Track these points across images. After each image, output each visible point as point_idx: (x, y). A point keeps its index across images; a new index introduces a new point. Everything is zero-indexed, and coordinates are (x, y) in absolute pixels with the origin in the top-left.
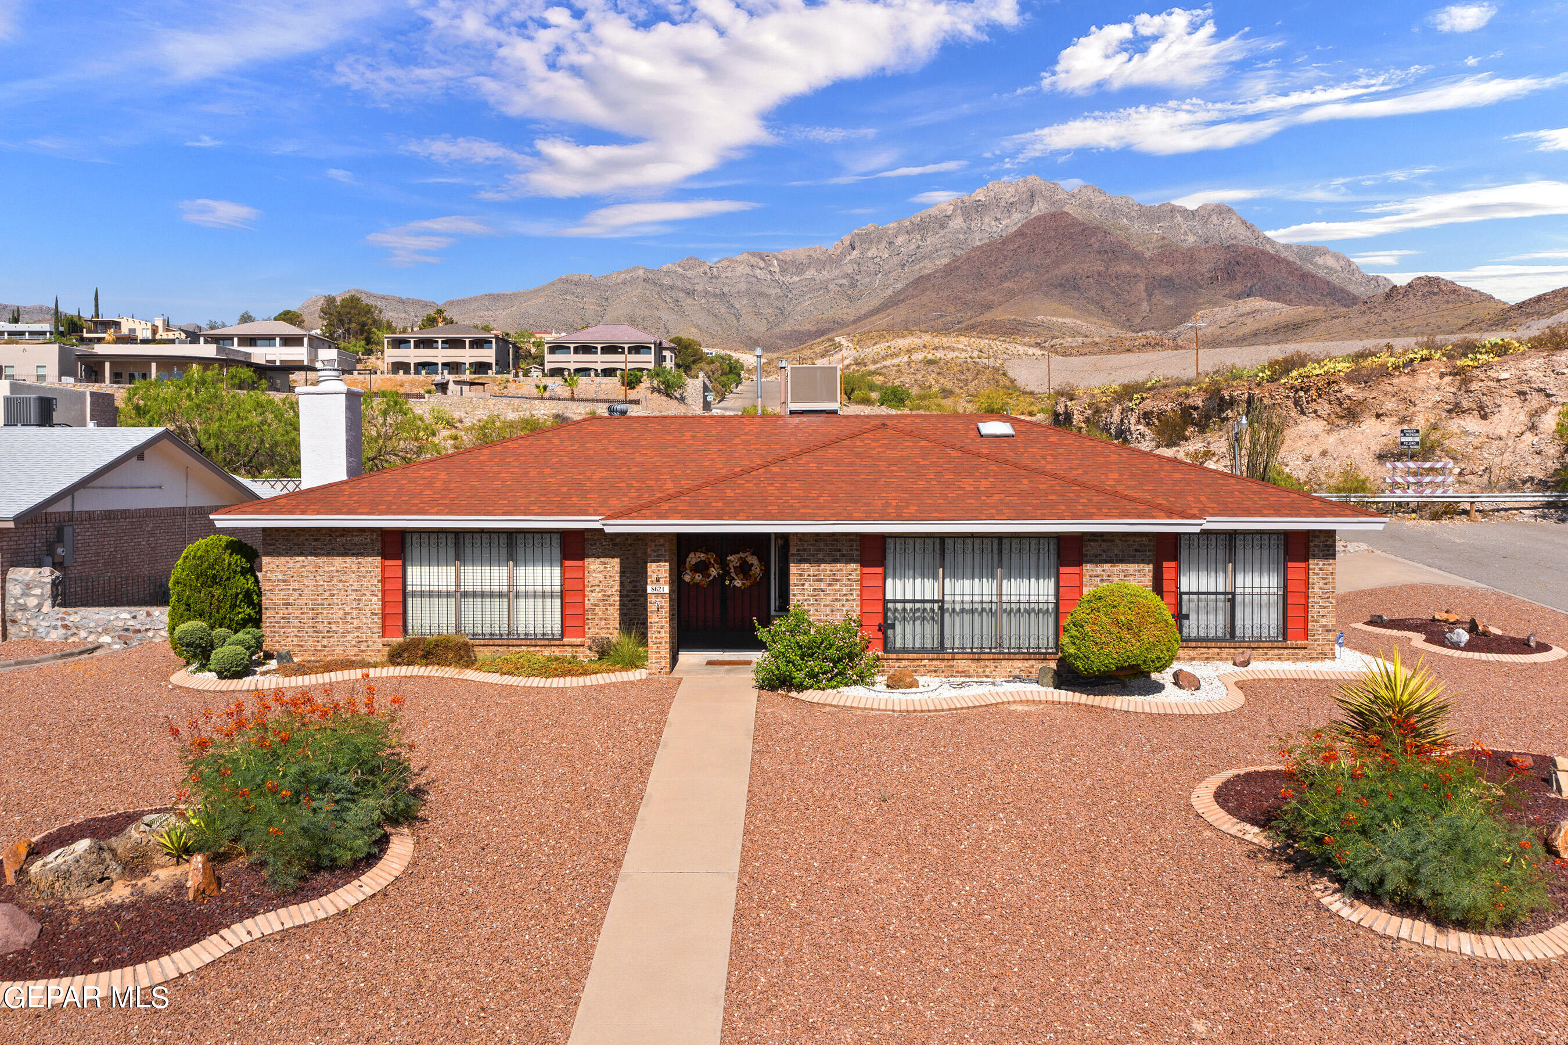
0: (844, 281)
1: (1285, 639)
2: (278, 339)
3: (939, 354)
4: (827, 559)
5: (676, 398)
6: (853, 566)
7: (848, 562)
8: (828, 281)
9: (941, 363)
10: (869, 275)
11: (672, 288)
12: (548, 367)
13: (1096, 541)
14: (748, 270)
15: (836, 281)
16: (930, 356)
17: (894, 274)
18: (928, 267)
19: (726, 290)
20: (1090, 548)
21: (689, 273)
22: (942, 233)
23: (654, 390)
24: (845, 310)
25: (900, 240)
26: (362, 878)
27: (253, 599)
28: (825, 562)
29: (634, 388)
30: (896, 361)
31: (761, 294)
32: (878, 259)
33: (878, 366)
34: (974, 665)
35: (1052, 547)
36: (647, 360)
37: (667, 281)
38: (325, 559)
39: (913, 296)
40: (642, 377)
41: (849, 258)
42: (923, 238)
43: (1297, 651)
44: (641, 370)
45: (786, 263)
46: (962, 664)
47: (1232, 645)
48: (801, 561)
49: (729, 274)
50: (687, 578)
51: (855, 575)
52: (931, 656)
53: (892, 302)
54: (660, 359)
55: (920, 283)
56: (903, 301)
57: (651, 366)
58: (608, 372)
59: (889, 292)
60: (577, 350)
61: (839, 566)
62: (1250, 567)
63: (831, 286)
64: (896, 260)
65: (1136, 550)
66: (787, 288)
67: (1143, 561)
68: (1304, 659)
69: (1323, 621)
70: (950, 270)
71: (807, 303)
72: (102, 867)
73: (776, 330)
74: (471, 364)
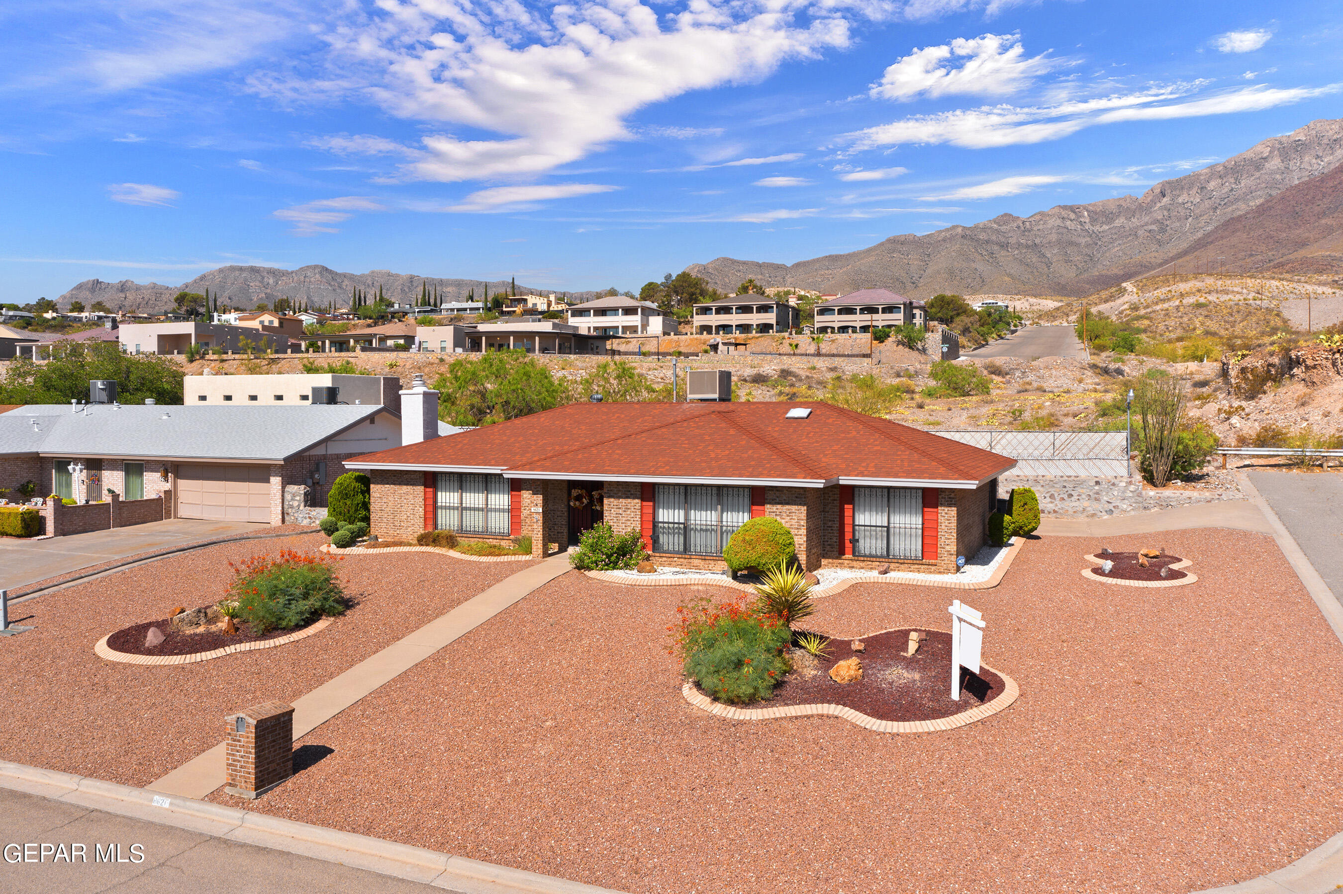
0: (1154, 227)
1: (923, 559)
2: (620, 310)
3: (1212, 298)
4: (624, 496)
5: (918, 349)
6: (637, 501)
7: (634, 498)
8: (1137, 228)
9: (1211, 307)
10: (1179, 220)
11: (987, 242)
12: (817, 325)
13: (772, 490)
14: (1059, 222)
15: (1146, 228)
16: (1202, 300)
17: (1205, 217)
18: (1242, 208)
19: (1037, 241)
20: (769, 495)
21: (1003, 228)
22: (1257, 174)
23: (899, 343)
24: (1153, 254)
25: (1212, 185)
26: (293, 634)
27: (366, 506)
28: (622, 498)
29: (882, 342)
30: (1166, 305)
31: (1071, 243)
32: (1189, 204)
33: (1149, 310)
34: (702, 562)
35: (746, 493)
36: (898, 318)
37: (983, 236)
38: (398, 486)
39: (1222, 238)
40: (890, 332)
41: (1159, 205)
42: (1237, 181)
43: (930, 567)
44: (889, 326)
45: (1095, 213)
46: (696, 562)
47: (887, 560)
48: (610, 497)
49: (1041, 227)
50: (572, 504)
51: (638, 506)
52: (678, 556)
53: (1201, 244)
54: (910, 317)
55: (1230, 225)
56: (1212, 242)
57: (901, 323)
58: (865, 329)
59: (1200, 235)
60: (840, 312)
61: (629, 500)
62: (904, 510)
63: (1140, 232)
64: (1207, 204)
65: (797, 497)
66: (1096, 237)
67: (800, 504)
68: (934, 572)
69: (948, 548)
70: (1262, 211)
71: (1116, 249)
72: (197, 619)
73: (1085, 275)
74: (758, 325)
